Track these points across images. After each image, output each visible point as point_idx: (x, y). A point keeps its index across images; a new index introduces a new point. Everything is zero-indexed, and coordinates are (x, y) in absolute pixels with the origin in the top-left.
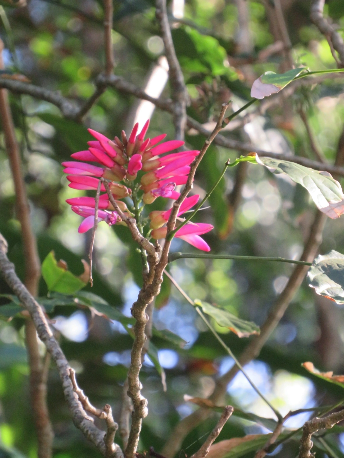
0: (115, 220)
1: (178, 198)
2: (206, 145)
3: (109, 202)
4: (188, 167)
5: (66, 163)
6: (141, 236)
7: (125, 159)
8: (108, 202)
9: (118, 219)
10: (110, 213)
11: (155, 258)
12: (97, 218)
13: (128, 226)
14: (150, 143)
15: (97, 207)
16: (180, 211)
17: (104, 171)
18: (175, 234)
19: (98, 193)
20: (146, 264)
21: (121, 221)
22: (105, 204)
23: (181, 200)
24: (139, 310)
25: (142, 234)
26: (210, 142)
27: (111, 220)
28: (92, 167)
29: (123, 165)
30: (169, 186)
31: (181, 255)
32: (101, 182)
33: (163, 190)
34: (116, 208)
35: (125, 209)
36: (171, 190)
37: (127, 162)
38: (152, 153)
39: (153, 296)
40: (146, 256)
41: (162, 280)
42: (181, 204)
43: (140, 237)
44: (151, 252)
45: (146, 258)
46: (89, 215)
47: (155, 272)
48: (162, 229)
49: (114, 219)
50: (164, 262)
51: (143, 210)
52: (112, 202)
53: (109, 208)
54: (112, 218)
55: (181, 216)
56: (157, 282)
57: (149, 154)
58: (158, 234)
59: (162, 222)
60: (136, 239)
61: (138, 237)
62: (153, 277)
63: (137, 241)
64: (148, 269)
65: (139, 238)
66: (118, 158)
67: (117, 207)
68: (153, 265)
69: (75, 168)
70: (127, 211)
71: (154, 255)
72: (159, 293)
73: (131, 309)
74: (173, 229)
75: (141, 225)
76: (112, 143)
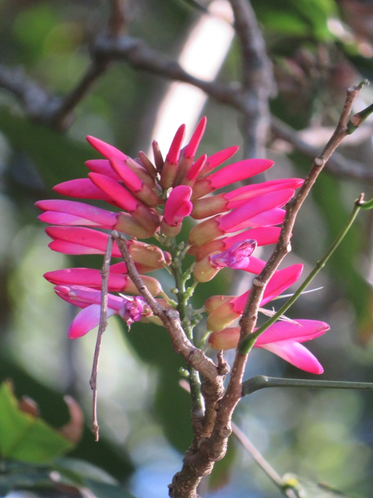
0: (140, 312)
1: (260, 271)
2: (317, 167)
3: (128, 278)
4: (281, 210)
5: (43, 203)
6: (190, 344)
7: (159, 195)
8: (126, 279)
9: (145, 311)
10: (130, 299)
11: (216, 387)
12: (106, 309)
13: (165, 323)
14: (208, 164)
15: (105, 288)
16: (264, 297)
17: (117, 217)
18: (255, 340)
19: (107, 262)
20: (200, 398)
21: (152, 314)
22: (119, 283)
23: (267, 274)
24: (185, 488)
25: (191, 341)
26: (325, 162)
27: (132, 312)
28: (94, 210)
29: (155, 206)
30: (243, 247)
31: (267, 380)
32: (113, 238)
33: (232, 255)
34: (141, 289)
35: (158, 291)
36: (249, 256)
37: (162, 201)
38: (210, 182)
39: (212, 461)
40: (198, 383)
41: (229, 430)
42: (268, 281)
43: (189, 346)
44: (209, 375)
45: (200, 387)
46: (91, 304)
47: (217, 414)
48: (229, 330)
49: (137, 311)
50: (235, 395)
51: (193, 293)
52: (133, 279)
53: (128, 289)
54: (133, 309)
55: (267, 306)
56: (221, 434)
57: (206, 184)
58: (222, 340)
59: (231, 317)
60: (179, 350)
61: (184, 345)
62: (213, 424)
63: (182, 354)
64: (204, 409)
65: (187, 348)
66: (145, 193)
67: (143, 288)
68: (213, 401)
69: (62, 212)
70: (163, 296)
71: (215, 381)
72: (224, 455)
73: (168, 487)
74: (252, 331)
75: (189, 323)
76: (132, 162)
